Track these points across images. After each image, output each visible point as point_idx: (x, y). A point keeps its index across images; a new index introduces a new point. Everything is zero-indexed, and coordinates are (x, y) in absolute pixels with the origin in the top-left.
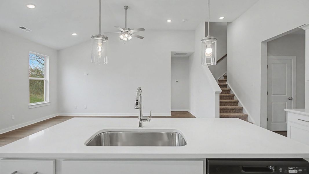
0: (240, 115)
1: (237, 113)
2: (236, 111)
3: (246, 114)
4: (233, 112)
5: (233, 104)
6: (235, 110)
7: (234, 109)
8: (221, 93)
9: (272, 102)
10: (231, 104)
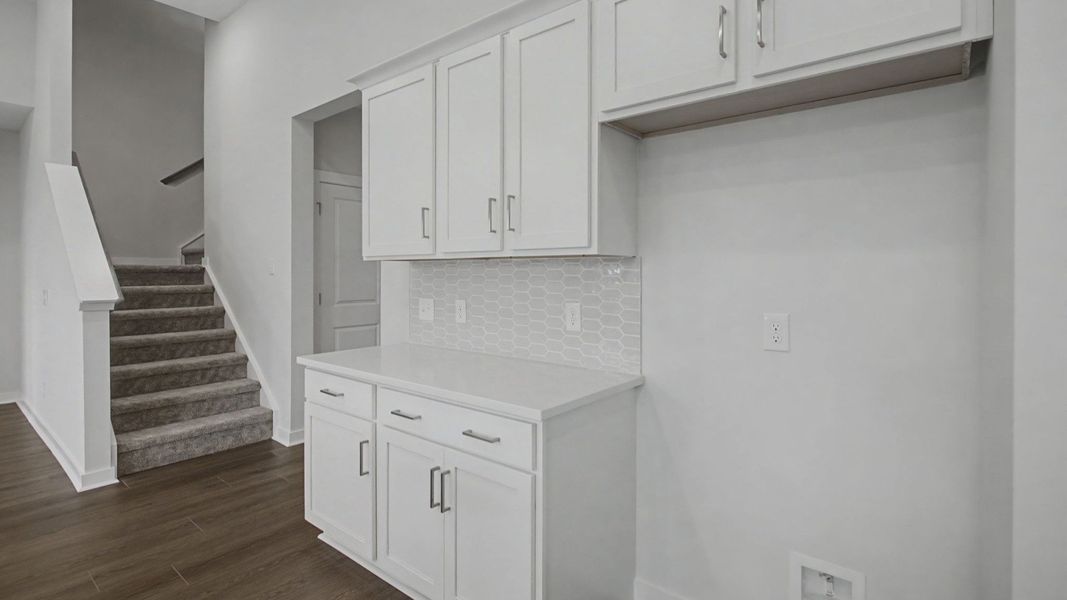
0: (225, 390)
1: (224, 379)
2: (221, 374)
3: (254, 379)
4: (207, 381)
5: (212, 348)
6: (212, 372)
7: (207, 369)
8: (118, 306)
9: (335, 328)
10: (201, 346)
